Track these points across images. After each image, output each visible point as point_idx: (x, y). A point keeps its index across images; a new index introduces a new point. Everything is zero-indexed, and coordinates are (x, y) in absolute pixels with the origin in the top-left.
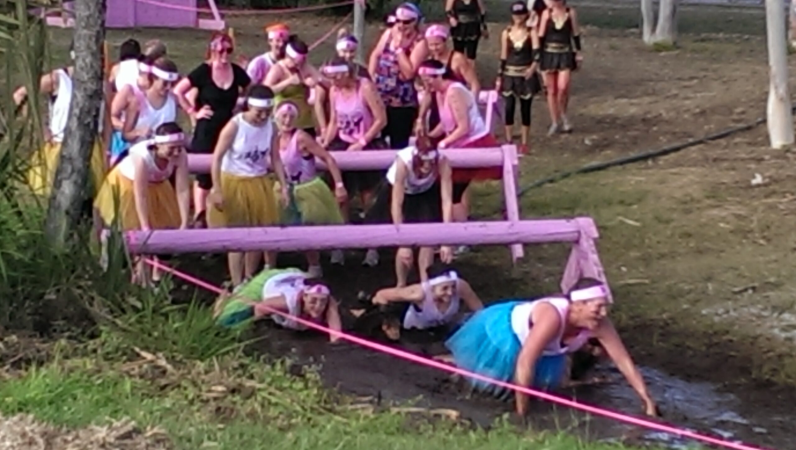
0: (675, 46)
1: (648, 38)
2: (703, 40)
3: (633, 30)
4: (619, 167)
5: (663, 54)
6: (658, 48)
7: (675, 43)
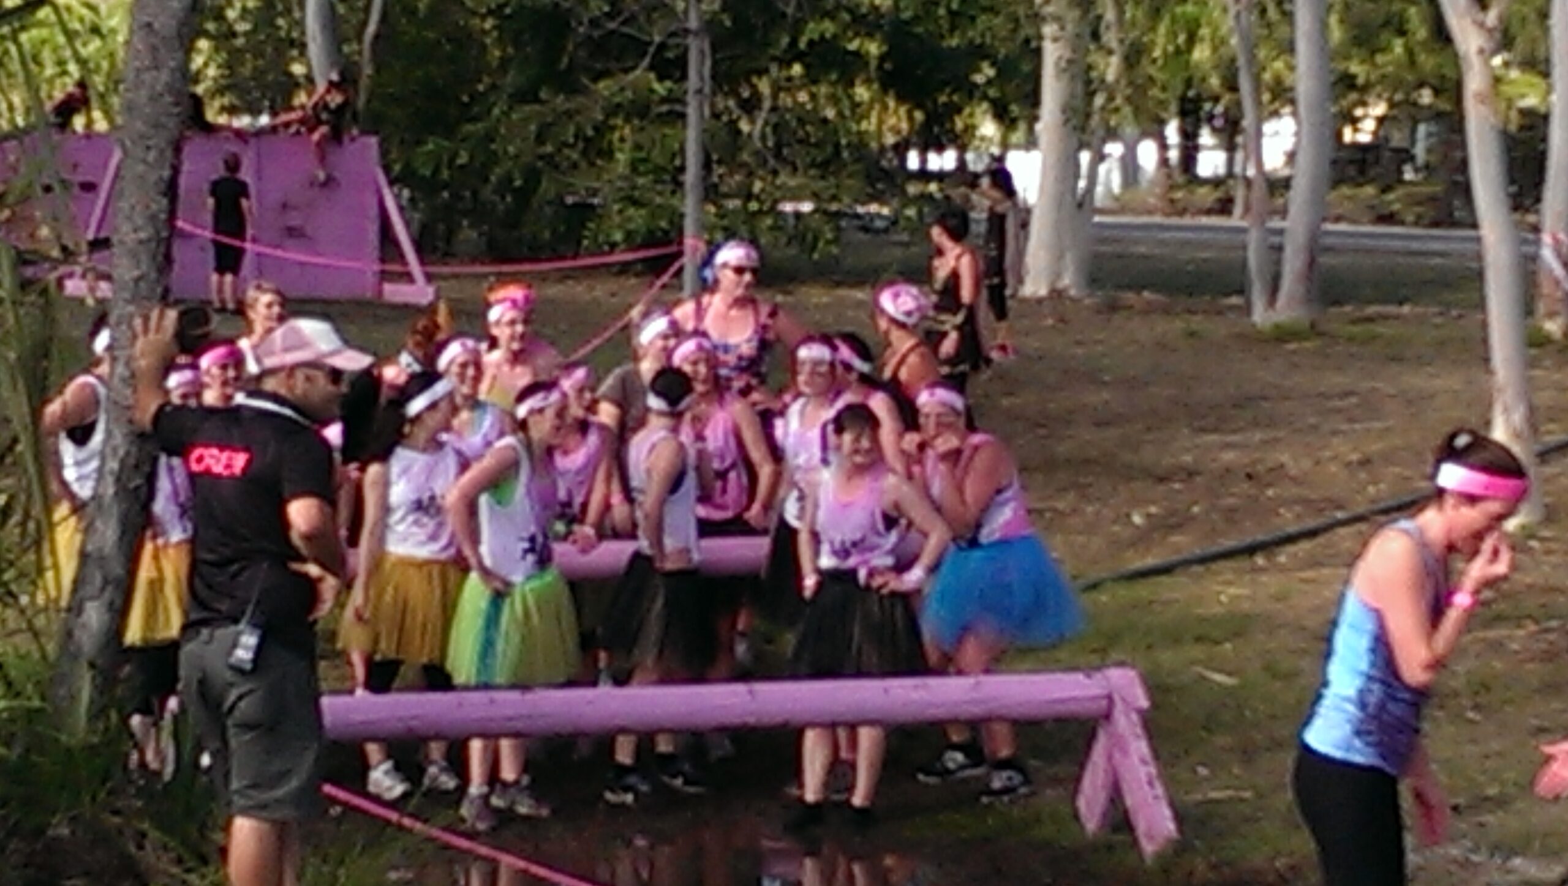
0: (1314, 330)
1: (1261, 316)
2: (1370, 319)
3: (1235, 300)
4: (1198, 569)
5: (1292, 346)
6: (1282, 335)
7: (1313, 326)
